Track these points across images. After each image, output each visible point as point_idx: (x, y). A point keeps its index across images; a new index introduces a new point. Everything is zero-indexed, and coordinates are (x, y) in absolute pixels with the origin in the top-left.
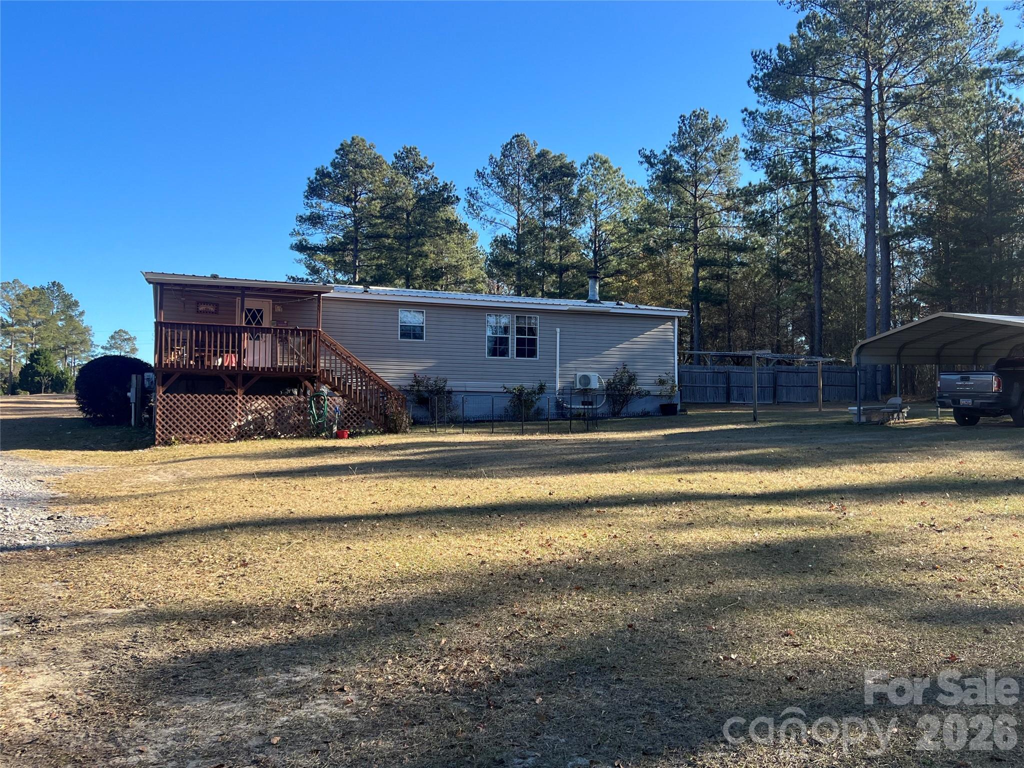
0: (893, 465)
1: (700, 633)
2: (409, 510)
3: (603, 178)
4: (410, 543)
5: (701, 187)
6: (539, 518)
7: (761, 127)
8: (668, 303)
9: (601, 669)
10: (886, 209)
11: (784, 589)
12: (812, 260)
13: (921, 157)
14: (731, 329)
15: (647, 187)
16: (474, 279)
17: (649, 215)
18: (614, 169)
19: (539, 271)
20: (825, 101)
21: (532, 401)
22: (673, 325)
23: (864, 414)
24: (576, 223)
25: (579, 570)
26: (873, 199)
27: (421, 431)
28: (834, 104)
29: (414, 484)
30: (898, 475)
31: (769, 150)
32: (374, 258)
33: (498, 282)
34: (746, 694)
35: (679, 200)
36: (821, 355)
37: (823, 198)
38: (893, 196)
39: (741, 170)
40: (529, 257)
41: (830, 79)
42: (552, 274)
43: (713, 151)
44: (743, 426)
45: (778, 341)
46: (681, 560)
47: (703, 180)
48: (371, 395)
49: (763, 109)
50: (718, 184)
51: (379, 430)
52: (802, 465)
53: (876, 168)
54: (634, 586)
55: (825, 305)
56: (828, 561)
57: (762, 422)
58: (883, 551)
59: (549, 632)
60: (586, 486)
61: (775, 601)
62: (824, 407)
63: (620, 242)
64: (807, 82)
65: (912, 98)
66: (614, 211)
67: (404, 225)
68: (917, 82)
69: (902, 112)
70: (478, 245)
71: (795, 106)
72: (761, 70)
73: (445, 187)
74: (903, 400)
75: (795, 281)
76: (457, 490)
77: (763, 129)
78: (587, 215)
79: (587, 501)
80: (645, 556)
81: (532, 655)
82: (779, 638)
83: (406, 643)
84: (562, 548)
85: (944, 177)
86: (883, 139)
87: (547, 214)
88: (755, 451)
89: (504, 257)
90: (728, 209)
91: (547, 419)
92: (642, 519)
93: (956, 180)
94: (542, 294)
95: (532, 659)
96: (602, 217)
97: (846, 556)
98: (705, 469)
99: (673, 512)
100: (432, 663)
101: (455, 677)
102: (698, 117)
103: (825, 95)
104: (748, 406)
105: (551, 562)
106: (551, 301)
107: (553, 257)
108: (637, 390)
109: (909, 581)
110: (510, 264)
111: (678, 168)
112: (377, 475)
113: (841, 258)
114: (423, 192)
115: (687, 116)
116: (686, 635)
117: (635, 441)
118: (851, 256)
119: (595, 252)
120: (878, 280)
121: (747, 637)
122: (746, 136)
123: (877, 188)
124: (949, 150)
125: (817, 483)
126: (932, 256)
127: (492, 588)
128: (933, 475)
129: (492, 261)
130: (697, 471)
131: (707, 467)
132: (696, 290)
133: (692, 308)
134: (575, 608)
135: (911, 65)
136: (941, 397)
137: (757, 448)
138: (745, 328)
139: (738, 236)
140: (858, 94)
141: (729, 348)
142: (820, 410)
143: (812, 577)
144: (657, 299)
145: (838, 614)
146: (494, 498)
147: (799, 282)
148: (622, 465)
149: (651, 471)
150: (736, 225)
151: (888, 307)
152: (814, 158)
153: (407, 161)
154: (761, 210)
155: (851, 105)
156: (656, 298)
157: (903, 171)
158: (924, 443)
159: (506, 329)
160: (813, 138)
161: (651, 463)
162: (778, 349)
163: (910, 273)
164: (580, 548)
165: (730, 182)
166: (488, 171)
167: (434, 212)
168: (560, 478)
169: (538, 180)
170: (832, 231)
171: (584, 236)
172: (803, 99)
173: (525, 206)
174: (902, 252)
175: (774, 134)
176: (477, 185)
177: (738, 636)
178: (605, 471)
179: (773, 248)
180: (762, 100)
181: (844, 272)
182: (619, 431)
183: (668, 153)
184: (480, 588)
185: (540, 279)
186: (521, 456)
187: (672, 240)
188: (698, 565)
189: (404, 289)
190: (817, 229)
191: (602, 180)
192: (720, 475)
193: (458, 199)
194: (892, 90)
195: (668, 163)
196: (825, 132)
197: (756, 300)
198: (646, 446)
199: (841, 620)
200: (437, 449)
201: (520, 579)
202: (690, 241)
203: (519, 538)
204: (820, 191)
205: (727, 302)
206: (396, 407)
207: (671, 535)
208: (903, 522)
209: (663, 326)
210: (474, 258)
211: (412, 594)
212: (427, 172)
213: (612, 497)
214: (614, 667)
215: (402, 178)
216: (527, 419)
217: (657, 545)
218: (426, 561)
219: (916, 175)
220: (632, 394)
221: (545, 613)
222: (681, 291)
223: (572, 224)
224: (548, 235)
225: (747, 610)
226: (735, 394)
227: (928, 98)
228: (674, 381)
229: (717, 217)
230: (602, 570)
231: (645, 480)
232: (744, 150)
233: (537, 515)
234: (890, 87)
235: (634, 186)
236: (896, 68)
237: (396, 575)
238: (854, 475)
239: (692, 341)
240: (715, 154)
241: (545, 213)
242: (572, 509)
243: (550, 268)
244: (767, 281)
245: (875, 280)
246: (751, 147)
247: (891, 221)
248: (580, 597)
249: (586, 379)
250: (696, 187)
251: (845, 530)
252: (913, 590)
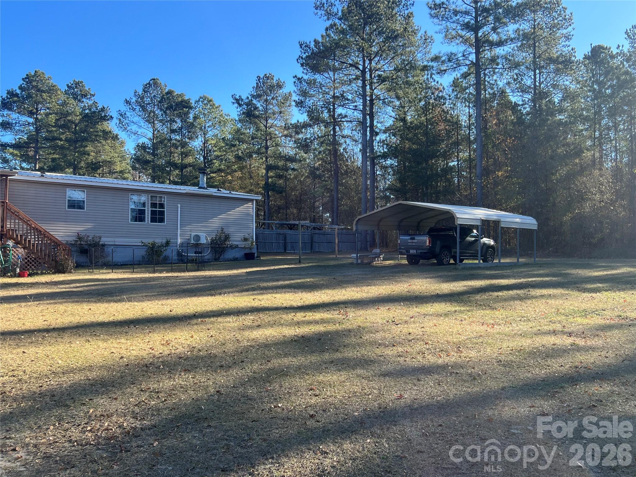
0: (374, 287)
1: (261, 392)
2: (71, 325)
3: (209, 111)
4: (71, 347)
5: (270, 121)
6: (162, 327)
7: (305, 88)
8: (250, 191)
9: (198, 420)
10: (373, 141)
11: (311, 362)
12: (333, 169)
13: (392, 113)
14: (287, 208)
15: (237, 119)
16: (122, 171)
17: (238, 135)
18: (216, 105)
19: (167, 167)
20: (341, 75)
21: (161, 251)
22: (253, 204)
23: (359, 259)
24: (192, 138)
25: (187, 359)
26: (366, 135)
27: (83, 271)
28: (345, 78)
29: (75, 307)
30: (376, 293)
31: (309, 102)
32: (51, 153)
33: (139, 173)
34: (286, 428)
35: (256, 128)
36: (338, 225)
37: (339, 133)
38: (377, 134)
39: (293, 113)
40: (161, 158)
41: (344, 63)
42: (177, 170)
43: (276, 100)
44: (293, 266)
45: (314, 216)
46: (252, 348)
47: (271, 117)
48: (46, 247)
49: (306, 77)
50: (280, 120)
51: (51, 271)
52: (325, 288)
53: (368, 117)
54: (221, 366)
55: (340, 196)
56: (337, 344)
57: (304, 263)
58: (366, 337)
59: (165, 400)
60: (195, 305)
61: (306, 370)
62: (338, 255)
63: (220, 151)
64: (331, 63)
65: (387, 78)
66: (216, 132)
67: (73, 132)
68: (390, 69)
69: (382, 86)
70: (126, 148)
71: (324, 77)
72: (305, 53)
73: (103, 109)
74: (381, 250)
75: (324, 181)
76: (106, 310)
77: (306, 89)
78: (199, 133)
79: (195, 315)
80: (230, 347)
81: (153, 415)
82: (307, 392)
83: (64, 414)
84: (176, 346)
85: (403, 124)
86: (372, 100)
87: (173, 131)
88: (299, 281)
89: (144, 157)
90: (286, 136)
91: (171, 263)
92: (229, 324)
93: (410, 126)
94: (169, 182)
95: (153, 418)
96: (209, 136)
97: (347, 341)
98: (269, 292)
99: (248, 319)
100: (83, 426)
101: (99, 434)
102: (268, 78)
103: (341, 72)
104: (296, 254)
105: (169, 355)
106: (174, 187)
107: (177, 158)
108: (230, 244)
109: (380, 354)
110: (147, 162)
111: (256, 108)
112: (48, 302)
113: (349, 169)
114: (87, 111)
115: (262, 77)
116: (252, 395)
117: (228, 276)
118: (354, 167)
119: (204, 157)
120: (368, 183)
121: (288, 393)
122: (296, 92)
123: (368, 129)
124: (407, 110)
125: (332, 299)
126: (397, 170)
127: (127, 374)
128: (394, 292)
129: (135, 159)
130: (264, 294)
131: (271, 291)
132: (267, 184)
133: (265, 195)
134: (183, 383)
135: (387, 59)
136: (400, 249)
137: (300, 279)
138: (295, 208)
139: (292, 153)
140: (359, 73)
141: (286, 219)
142: (336, 256)
143: (328, 354)
144: (244, 188)
145: (341, 375)
146: (132, 315)
147: (326, 181)
148: (219, 291)
149: (237, 294)
150: (290, 146)
151: (373, 198)
152: (334, 109)
153: (76, 90)
154: (304, 137)
155: (355, 79)
156: (242, 188)
157: (382, 120)
158: (391, 275)
159: (144, 204)
160: (334, 97)
161: (237, 289)
162: (314, 220)
163: (385, 179)
164: (188, 345)
165: (286, 120)
166: (134, 100)
167: (95, 125)
168: (178, 301)
169: (167, 109)
170: (344, 153)
171: (197, 146)
172: (328, 73)
173: (158, 125)
174: (381, 166)
175: (312, 93)
176: (126, 110)
177: (283, 392)
178: (208, 295)
179: (312, 160)
180: (305, 71)
181: (350, 177)
182: (218, 270)
183: (250, 98)
184: (119, 375)
185: (168, 172)
186: (152, 287)
187: (253, 152)
188: (262, 351)
189: (72, 175)
190: (336, 151)
191: (209, 112)
192: (278, 296)
193: (112, 117)
194: (377, 72)
195: (250, 104)
196: (341, 94)
197: (302, 191)
198: (235, 279)
199: (342, 378)
200: (93, 283)
201: (147, 367)
202: (263, 154)
203: (148, 340)
204: (337, 128)
205: (285, 192)
206: (64, 255)
207: (247, 333)
208: (378, 320)
209: (246, 205)
210: (123, 156)
211: (70, 381)
212: (90, 98)
213: (211, 311)
214: (206, 418)
215: (72, 101)
216: (158, 263)
217: (238, 340)
218: (81, 358)
219: (389, 122)
220: (227, 247)
221: (163, 388)
222: (258, 184)
223: (189, 138)
224: (174, 144)
225: (290, 376)
226: (289, 246)
227: (396, 79)
228: (253, 239)
229: (279, 140)
230: (202, 358)
231: (233, 300)
232: (294, 101)
233: (161, 325)
234: (376, 71)
235: (229, 117)
236: (379, 60)
237: (59, 369)
238: (352, 293)
239: (265, 215)
240: (278, 102)
241: (171, 130)
242: (185, 321)
243: (175, 166)
244: (307, 180)
245: (366, 182)
246: (299, 99)
247: (376, 148)
248: (187, 376)
249: (198, 237)
250: (267, 121)
251: (347, 326)
252: (382, 359)
